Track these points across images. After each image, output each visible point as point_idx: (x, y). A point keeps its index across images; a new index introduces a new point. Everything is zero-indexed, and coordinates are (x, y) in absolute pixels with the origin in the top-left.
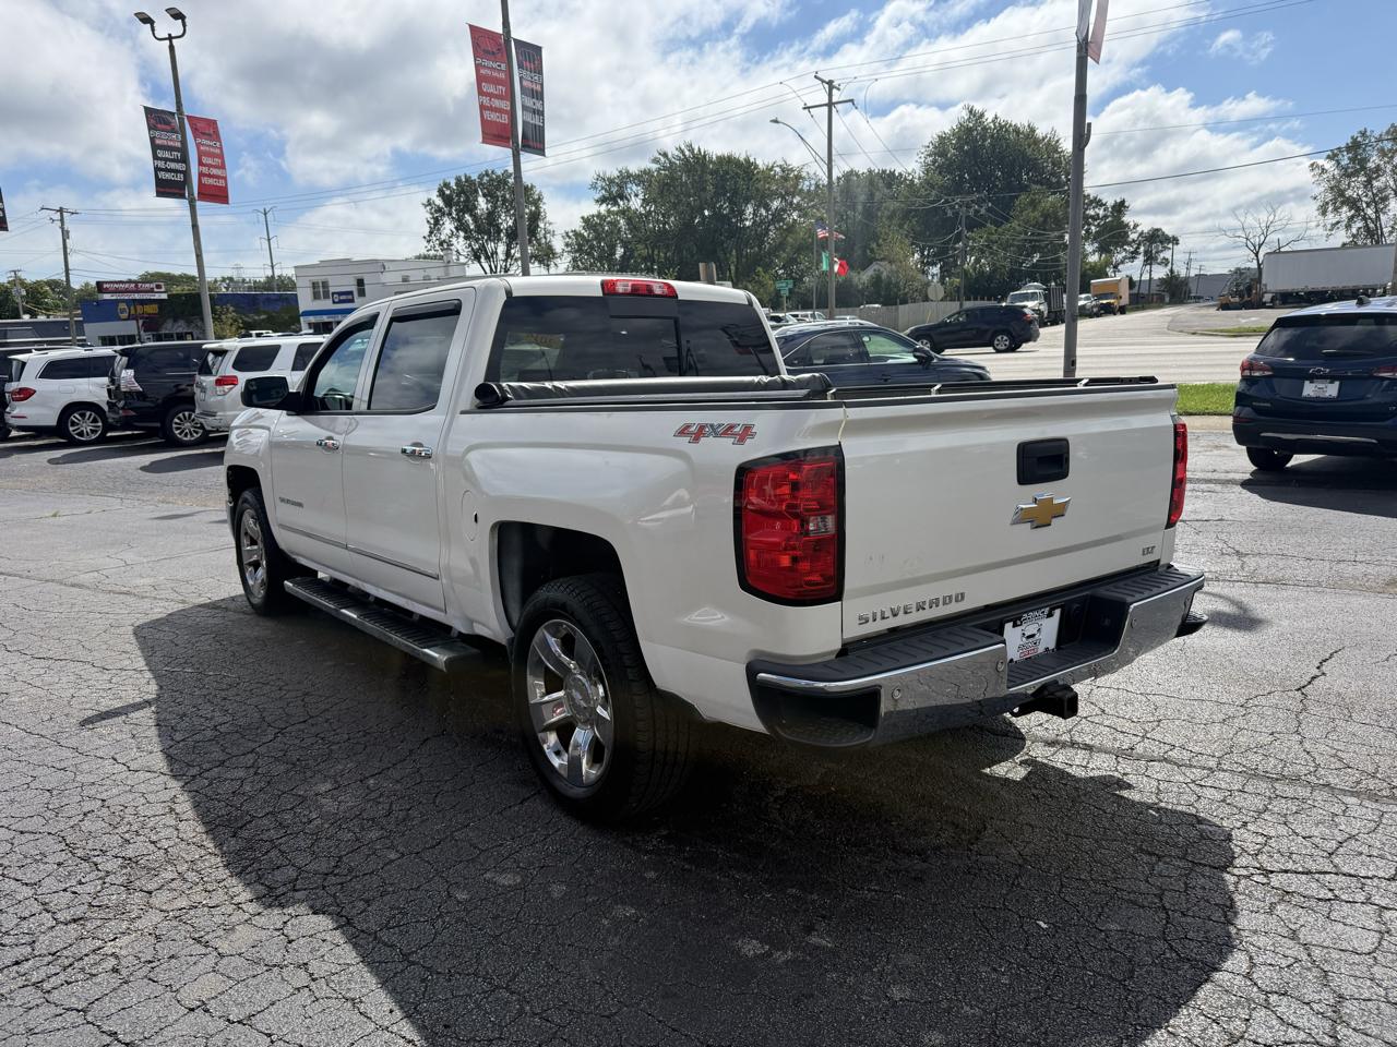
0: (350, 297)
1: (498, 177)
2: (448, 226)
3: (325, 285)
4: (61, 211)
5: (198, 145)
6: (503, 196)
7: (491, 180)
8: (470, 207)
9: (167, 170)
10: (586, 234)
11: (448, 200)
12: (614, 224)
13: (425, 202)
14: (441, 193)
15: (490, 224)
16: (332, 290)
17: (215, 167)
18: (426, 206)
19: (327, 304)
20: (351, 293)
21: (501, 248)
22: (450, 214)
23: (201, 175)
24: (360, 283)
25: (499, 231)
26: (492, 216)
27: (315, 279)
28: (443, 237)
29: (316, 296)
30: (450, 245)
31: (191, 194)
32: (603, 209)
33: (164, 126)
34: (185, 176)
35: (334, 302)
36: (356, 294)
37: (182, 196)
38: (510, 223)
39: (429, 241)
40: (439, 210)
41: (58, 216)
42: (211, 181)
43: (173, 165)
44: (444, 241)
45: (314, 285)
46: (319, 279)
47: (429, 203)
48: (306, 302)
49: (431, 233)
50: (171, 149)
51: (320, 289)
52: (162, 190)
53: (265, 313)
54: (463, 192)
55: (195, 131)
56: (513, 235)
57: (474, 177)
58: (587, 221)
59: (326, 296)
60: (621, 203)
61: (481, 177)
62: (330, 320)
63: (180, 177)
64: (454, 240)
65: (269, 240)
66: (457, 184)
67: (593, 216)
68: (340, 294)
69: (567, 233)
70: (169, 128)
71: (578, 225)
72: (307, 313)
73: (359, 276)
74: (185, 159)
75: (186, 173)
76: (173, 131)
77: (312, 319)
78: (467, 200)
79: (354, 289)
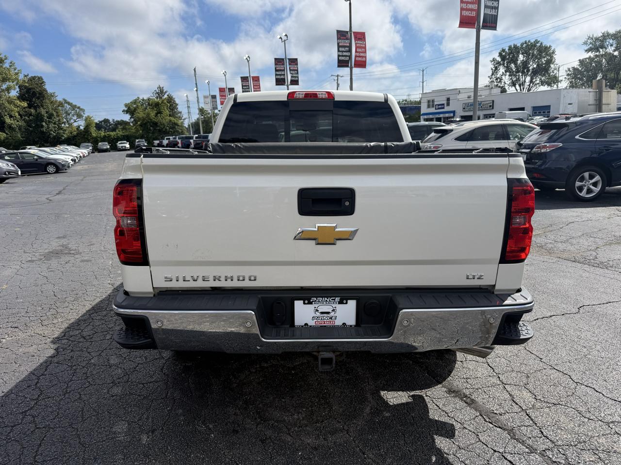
0: (443, 106)
1: (531, 43)
2: (502, 70)
3: (433, 101)
4: (338, 76)
5: (356, 44)
6: (533, 53)
7: (528, 45)
8: (514, 60)
9: (342, 56)
10: (580, 69)
11: (503, 58)
12: (600, 62)
13: (492, 60)
14: (500, 55)
15: (524, 68)
16: (436, 103)
17: (361, 52)
18: (492, 61)
19: (433, 110)
20: (443, 104)
21: (528, 79)
22: (504, 64)
23: (356, 56)
24: (448, 99)
25: (528, 71)
26: (525, 64)
27: (429, 99)
28: (498, 76)
29: (429, 107)
30: (501, 79)
31: (351, 65)
32: (591, 54)
33: (343, 38)
34: (349, 58)
35: (436, 109)
36: (445, 105)
37: (347, 66)
38: (535, 66)
39: (491, 79)
40: (498, 63)
41: (336, 78)
42: (359, 59)
43: (345, 54)
44: (499, 78)
45: (429, 101)
46: (431, 99)
47: (494, 60)
48: (424, 109)
49: (492, 74)
50: (345, 47)
51: (431, 103)
52: (340, 64)
53: (408, 115)
54: (511, 53)
55: (355, 38)
56: (535, 73)
57: (519, 45)
58: (582, 62)
59: (433, 107)
60: (601, 50)
61: (522, 45)
62: (433, 117)
63: (347, 58)
64: (503, 77)
65: (423, 82)
66: (509, 50)
67: (586, 59)
68: (439, 105)
69: (569, 69)
70: (345, 38)
71: (576, 64)
72: (424, 114)
73: (448, 96)
74: (350, 51)
75: (350, 57)
76: (347, 39)
77: (426, 117)
78: (513, 56)
79: (445, 102)
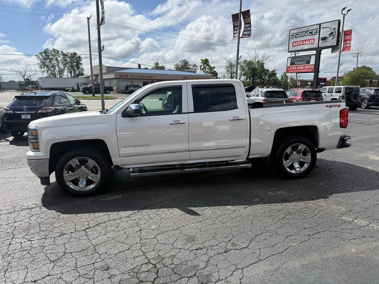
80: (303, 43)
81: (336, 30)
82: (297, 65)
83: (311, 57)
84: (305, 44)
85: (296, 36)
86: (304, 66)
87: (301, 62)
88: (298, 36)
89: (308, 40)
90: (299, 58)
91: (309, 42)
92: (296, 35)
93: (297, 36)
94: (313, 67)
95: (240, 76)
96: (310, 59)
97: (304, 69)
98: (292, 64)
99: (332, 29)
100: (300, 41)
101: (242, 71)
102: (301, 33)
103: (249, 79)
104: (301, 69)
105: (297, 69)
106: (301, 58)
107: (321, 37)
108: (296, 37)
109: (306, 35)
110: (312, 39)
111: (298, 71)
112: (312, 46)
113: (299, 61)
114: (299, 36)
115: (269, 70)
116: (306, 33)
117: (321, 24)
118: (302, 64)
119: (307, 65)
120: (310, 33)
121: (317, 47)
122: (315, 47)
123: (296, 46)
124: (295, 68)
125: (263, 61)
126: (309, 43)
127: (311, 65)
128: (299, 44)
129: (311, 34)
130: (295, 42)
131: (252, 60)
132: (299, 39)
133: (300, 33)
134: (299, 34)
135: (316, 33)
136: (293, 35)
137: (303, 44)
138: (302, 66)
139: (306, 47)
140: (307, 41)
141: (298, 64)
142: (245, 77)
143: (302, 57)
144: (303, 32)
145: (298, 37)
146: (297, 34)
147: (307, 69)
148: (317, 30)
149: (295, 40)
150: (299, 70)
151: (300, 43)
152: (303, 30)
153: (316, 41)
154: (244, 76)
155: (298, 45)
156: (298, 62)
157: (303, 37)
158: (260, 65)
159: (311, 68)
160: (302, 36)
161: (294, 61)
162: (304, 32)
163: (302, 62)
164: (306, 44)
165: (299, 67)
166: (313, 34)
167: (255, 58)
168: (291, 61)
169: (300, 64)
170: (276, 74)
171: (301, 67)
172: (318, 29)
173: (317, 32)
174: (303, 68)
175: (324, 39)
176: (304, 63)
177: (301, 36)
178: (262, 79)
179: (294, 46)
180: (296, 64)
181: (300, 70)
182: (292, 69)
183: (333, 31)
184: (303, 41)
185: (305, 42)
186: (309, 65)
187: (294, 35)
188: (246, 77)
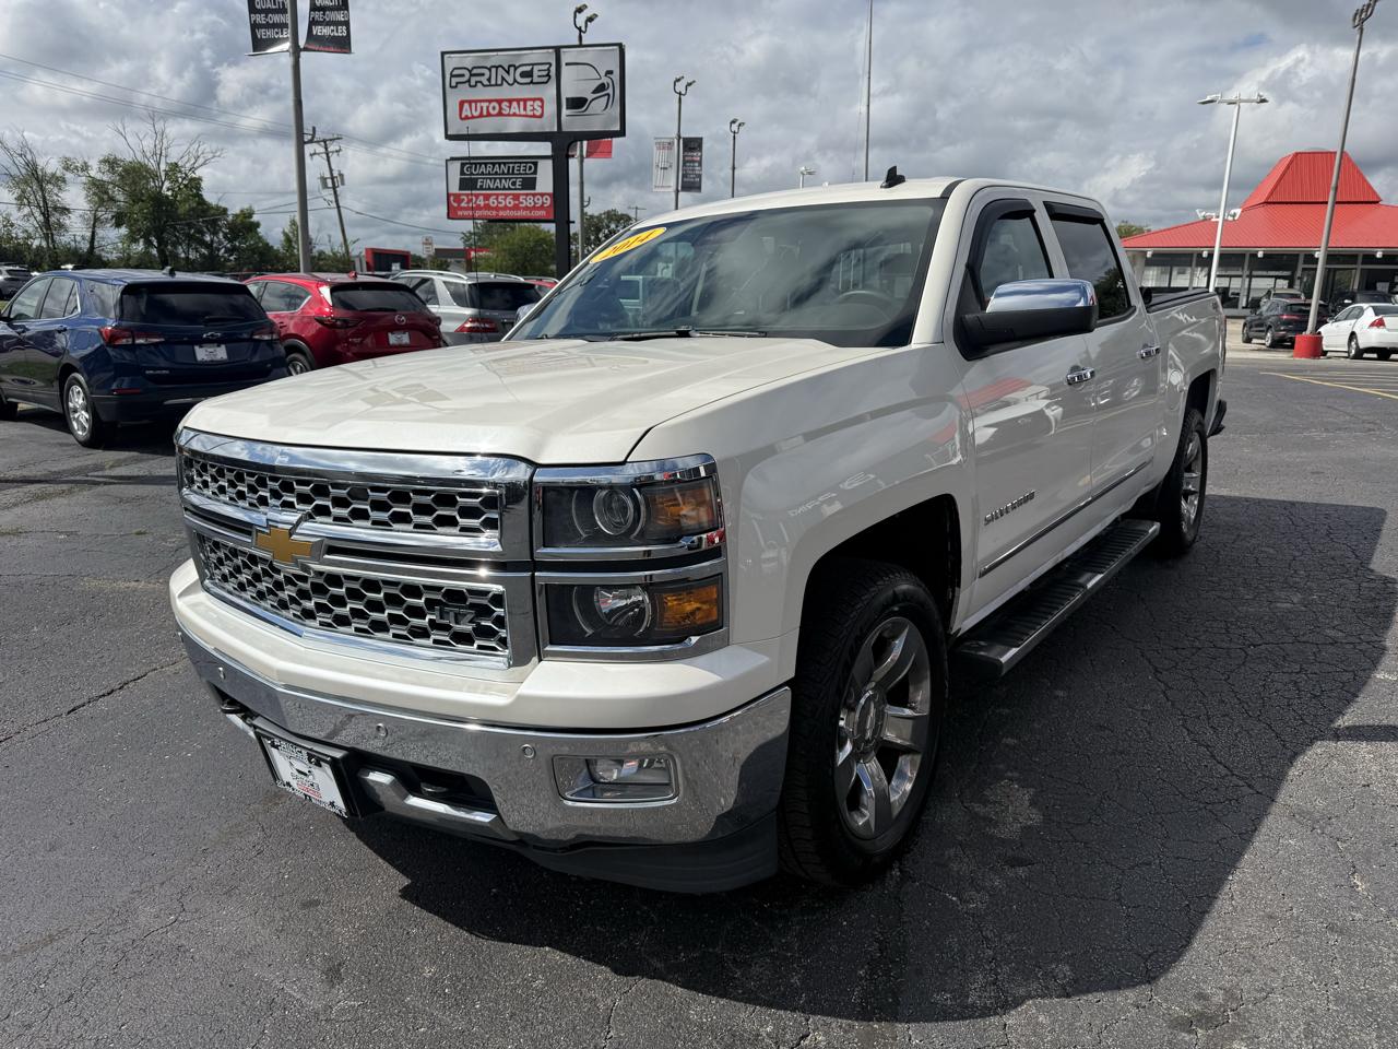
80: (501, 108)
81: (616, 77)
82: (485, 189)
83: (536, 164)
84: (509, 115)
85: (469, 81)
86: (516, 197)
87: (500, 179)
88: (478, 79)
89: (518, 101)
90: (494, 164)
91: (525, 109)
92: (471, 75)
93: (473, 80)
94: (548, 202)
95: (94, 226)
96: (535, 172)
97: (516, 207)
98: (467, 184)
99: (602, 74)
100: (490, 101)
101: (101, 202)
102: (490, 70)
103: (141, 242)
104: (506, 208)
105: (487, 207)
106: (500, 164)
107: (567, 93)
108: (473, 83)
109: (511, 80)
110: (534, 100)
111: (494, 213)
112: (535, 126)
113: (494, 177)
114: (481, 82)
115: (225, 210)
116: (508, 72)
117: (562, 50)
118: (504, 189)
119: (527, 195)
120: (523, 75)
121: (555, 129)
122: (547, 130)
123: (473, 117)
124: (481, 202)
125: (193, 169)
126: (523, 112)
127: (542, 195)
128: (485, 113)
129: (528, 80)
130: (470, 102)
131: (140, 158)
132: (481, 93)
133: (486, 72)
134: (483, 75)
135: (545, 79)
136: (456, 72)
137: (500, 114)
138: (506, 195)
139: (515, 125)
140: (515, 104)
141: (489, 189)
142: (124, 230)
143: (505, 164)
144: (497, 67)
145: (479, 85)
146: (475, 71)
147: (526, 208)
148: (549, 70)
149: (466, 93)
150: (497, 209)
151: (488, 108)
152: (495, 59)
153: (550, 108)
154: (118, 225)
155: (481, 116)
156: (491, 179)
157: (496, 85)
158: (186, 186)
159: (542, 207)
160: (493, 82)
161: (472, 174)
162: (500, 69)
163: (506, 179)
164: (515, 115)
165: (497, 199)
166: (536, 79)
167: (159, 154)
168: (462, 173)
169: (497, 188)
170: (257, 225)
171: (505, 199)
172: (550, 65)
173: (548, 75)
174: (510, 202)
175: (577, 103)
176: (514, 184)
177: (489, 80)
178: (203, 243)
179: (467, 118)
180: (481, 186)
181: (502, 209)
182: (468, 203)
183: (605, 80)
184: (500, 102)
185: (510, 107)
186: (534, 195)
187: (463, 75)
188: (131, 231)
